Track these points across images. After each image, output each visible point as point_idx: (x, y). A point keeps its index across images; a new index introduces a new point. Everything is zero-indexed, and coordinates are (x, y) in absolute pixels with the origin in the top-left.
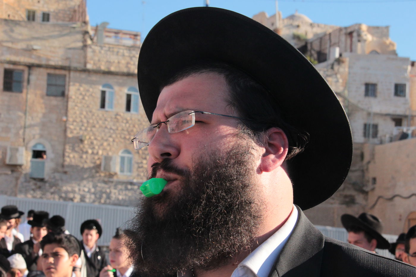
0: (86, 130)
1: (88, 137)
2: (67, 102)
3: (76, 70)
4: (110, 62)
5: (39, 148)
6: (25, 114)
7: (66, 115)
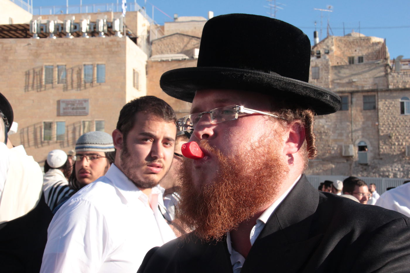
0: (392, 129)
1: (394, 134)
2: (378, 112)
3: (382, 91)
4: (405, 82)
5: (362, 144)
6: (351, 123)
7: (378, 121)
